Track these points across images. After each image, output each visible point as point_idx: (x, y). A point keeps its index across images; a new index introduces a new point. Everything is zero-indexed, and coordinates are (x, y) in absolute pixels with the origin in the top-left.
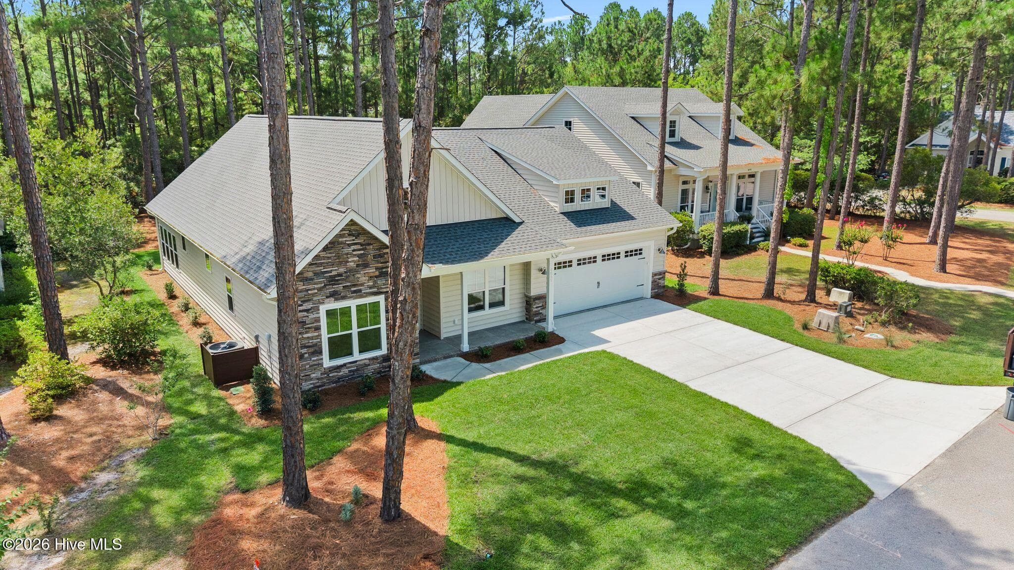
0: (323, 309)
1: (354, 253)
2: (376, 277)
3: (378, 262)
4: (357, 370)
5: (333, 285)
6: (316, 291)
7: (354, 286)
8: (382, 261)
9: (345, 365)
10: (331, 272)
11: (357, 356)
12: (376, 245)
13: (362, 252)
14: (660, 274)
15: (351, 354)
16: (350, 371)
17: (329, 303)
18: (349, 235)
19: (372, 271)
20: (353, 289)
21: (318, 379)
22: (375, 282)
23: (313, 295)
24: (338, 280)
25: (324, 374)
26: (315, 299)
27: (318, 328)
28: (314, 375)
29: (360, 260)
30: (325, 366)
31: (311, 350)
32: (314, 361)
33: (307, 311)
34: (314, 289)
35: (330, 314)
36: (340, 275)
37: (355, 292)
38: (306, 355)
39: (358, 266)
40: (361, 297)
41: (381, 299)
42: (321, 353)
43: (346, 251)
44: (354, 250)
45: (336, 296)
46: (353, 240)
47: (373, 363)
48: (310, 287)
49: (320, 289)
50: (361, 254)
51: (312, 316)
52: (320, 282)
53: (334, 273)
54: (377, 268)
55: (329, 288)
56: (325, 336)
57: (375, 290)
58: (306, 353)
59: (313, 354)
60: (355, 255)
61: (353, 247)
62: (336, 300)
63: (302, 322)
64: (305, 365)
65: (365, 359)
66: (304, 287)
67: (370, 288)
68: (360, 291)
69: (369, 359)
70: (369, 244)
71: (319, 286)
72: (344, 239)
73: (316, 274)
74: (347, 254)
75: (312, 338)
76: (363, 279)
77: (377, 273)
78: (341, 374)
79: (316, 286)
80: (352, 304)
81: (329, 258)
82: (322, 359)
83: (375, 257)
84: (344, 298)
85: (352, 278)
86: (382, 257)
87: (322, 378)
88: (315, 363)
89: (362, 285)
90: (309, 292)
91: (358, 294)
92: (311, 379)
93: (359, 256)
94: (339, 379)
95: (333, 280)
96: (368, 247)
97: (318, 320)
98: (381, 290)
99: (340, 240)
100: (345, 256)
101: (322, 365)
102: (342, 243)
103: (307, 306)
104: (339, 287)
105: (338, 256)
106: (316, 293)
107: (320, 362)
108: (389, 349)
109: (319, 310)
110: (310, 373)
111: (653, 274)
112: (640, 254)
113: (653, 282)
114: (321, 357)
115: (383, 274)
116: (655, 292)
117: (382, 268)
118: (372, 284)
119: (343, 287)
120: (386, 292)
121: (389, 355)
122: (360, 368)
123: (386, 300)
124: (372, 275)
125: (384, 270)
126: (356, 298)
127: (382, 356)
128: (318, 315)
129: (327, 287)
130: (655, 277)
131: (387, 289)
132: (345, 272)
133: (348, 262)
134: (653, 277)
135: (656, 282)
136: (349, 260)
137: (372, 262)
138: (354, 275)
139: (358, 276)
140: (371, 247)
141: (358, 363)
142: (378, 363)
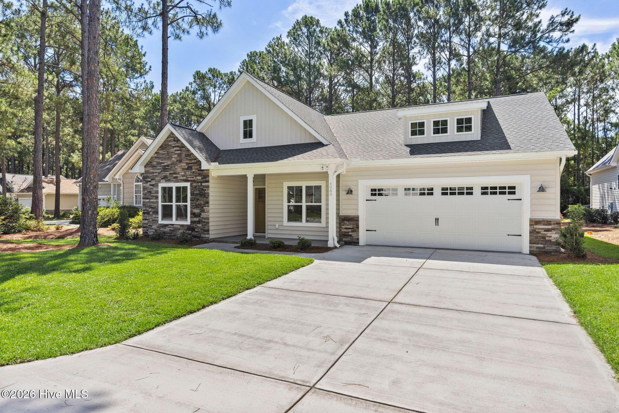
0: (160, 186)
1: (175, 152)
2: (186, 169)
3: (187, 159)
5: (166, 171)
6: (157, 174)
7: (175, 173)
8: (189, 159)
9: (168, 225)
10: (164, 163)
11: (174, 221)
13: (179, 152)
14: (547, 222)
16: (170, 230)
17: (162, 182)
18: (174, 141)
19: (184, 165)
20: (174, 176)
21: (155, 230)
22: (185, 172)
24: (167, 169)
25: (159, 228)
26: (157, 179)
27: (157, 198)
28: (154, 227)
29: (178, 157)
31: (153, 210)
32: (154, 217)
33: (153, 185)
34: (156, 173)
35: (164, 189)
36: (168, 166)
37: (175, 178)
38: (151, 213)
39: (177, 161)
40: (178, 181)
41: (188, 185)
42: (157, 213)
43: (171, 150)
44: (176, 151)
45: (166, 178)
46: (174, 144)
47: (182, 229)
48: (155, 171)
49: (159, 173)
50: (179, 153)
51: (155, 189)
52: (159, 169)
53: (165, 164)
54: (187, 164)
55: (163, 173)
56: (160, 204)
57: (185, 178)
58: (151, 211)
59: (154, 213)
60: (176, 154)
61: (175, 149)
62: (166, 181)
65: (178, 225)
66: (152, 171)
67: (183, 176)
68: (177, 177)
69: (180, 225)
71: (159, 171)
72: (171, 143)
73: (159, 163)
74: (172, 152)
75: (154, 203)
76: (179, 170)
77: (186, 167)
78: (166, 230)
79: (157, 171)
80: (174, 185)
81: (163, 154)
82: (158, 217)
83: (185, 156)
84: (169, 181)
85: (173, 168)
86: (188, 156)
87: (157, 230)
88: (155, 219)
89: (179, 173)
91: (176, 180)
92: (152, 229)
93: (178, 155)
94: (165, 233)
95: (165, 169)
96: (180, 149)
97: (157, 192)
98: (188, 179)
99: (169, 143)
100: (171, 154)
101: (158, 221)
102: (170, 145)
103: (153, 182)
104: (167, 173)
105: (168, 153)
106: (157, 175)
107: (157, 219)
108: (192, 222)
109: (158, 186)
110: (152, 224)
111: (531, 220)
112: (510, 193)
113: (532, 232)
114: (157, 216)
115: (190, 168)
116: (537, 248)
117: (189, 164)
118: (183, 174)
119: (170, 173)
120: (191, 181)
121: (191, 226)
122: (175, 229)
123: (191, 186)
124: (183, 167)
125: (190, 165)
126: (175, 182)
127: (187, 225)
128: (157, 189)
129: (162, 172)
130: (535, 226)
131: (192, 179)
132: (171, 164)
133: (172, 158)
134: (531, 225)
135: (539, 233)
136: (173, 156)
137: (184, 159)
138: (175, 166)
139: (177, 167)
140: (183, 149)
141: (174, 226)
142: (185, 229)
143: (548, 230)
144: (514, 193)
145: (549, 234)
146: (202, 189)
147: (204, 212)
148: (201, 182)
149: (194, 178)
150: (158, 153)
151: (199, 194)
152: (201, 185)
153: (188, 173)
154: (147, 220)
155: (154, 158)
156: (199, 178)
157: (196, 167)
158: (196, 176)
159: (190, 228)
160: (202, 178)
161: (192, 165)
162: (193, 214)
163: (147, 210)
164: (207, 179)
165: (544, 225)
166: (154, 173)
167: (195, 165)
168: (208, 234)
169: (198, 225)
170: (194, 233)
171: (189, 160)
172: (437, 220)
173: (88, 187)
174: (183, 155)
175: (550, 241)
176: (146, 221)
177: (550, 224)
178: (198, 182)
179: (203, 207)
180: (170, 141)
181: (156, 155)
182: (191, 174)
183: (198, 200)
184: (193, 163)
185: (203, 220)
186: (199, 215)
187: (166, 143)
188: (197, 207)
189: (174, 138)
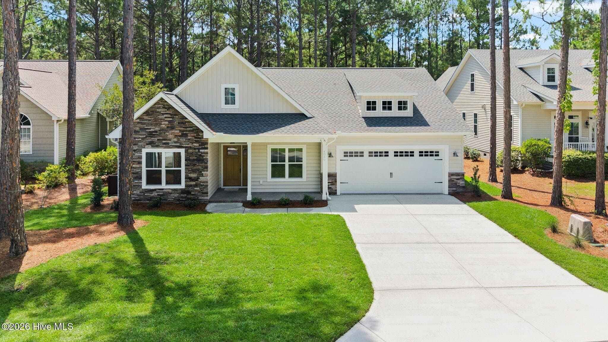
0: (144, 151)
1: (166, 119)
2: (180, 136)
3: (181, 127)
4: (162, 195)
5: (152, 137)
6: (140, 139)
7: (165, 140)
8: (185, 126)
9: (155, 190)
10: (150, 129)
11: (164, 186)
12: (180, 116)
13: (171, 119)
14: (458, 174)
15: (160, 183)
16: (158, 195)
17: (147, 148)
18: (163, 108)
19: (177, 132)
20: (164, 142)
21: (138, 195)
22: (178, 139)
23: (139, 141)
24: (154, 135)
25: (143, 193)
26: (140, 144)
27: (140, 163)
28: (135, 192)
29: (169, 124)
30: (143, 188)
31: (135, 176)
32: (136, 183)
33: (134, 151)
34: (139, 138)
35: (148, 155)
36: (156, 132)
37: (164, 144)
39: (168, 127)
40: (169, 147)
41: (182, 151)
42: (140, 178)
43: (160, 117)
44: (166, 118)
45: (152, 144)
46: (166, 111)
47: (174, 193)
48: (137, 136)
49: (143, 139)
50: (171, 121)
51: (136, 154)
52: (143, 135)
53: (152, 130)
54: (180, 131)
55: (149, 139)
56: (144, 169)
57: (178, 144)
59: (136, 178)
60: (166, 121)
61: (165, 116)
62: (153, 147)
65: (169, 189)
67: (175, 142)
68: (168, 143)
69: (172, 189)
70: (175, 115)
71: (142, 136)
72: (160, 110)
73: (142, 129)
74: (161, 119)
75: (136, 168)
76: (170, 136)
77: (180, 134)
78: (153, 195)
79: (140, 136)
80: (163, 151)
81: (149, 120)
82: (141, 183)
83: (179, 123)
84: (158, 146)
85: (163, 135)
86: (183, 124)
87: (140, 195)
88: (137, 184)
89: (170, 140)
90: (136, 139)
91: (167, 145)
92: (134, 194)
93: (169, 122)
94: (151, 198)
95: (151, 134)
96: (174, 117)
97: (140, 157)
98: (182, 145)
99: (158, 110)
100: (160, 120)
101: (141, 186)
102: (158, 112)
103: (134, 148)
104: (155, 139)
105: (156, 120)
106: (140, 141)
107: (140, 184)
108: (186, 186)
109: (141, 151)
110: (133, 190)
111: (449, 174)
112: (436, 155)
113: (450, 181)
114: (141, 181)
115: (184, 135)
116: (453, 190)
117: (183, 131)
118: (176, 140)
119: (158, 139)
121: (186, 189)
122: (165, 194)
123: (185, 152)
124: (177, 134)
125: (185, 132)
126: (165, 148)
127: (181, 189)
128: (140, 155)
130: (451, 177)
131: (187, 146)
132: (160, 130)
133: (161, 124)
134: (449, 176)
135: (453, 181)
136: (162, 123)
137: (177, 126)
138: (165, 133)
139: (168, 134)
140: (177, 117)
141: (164, 191)
142: (178, 193)
143: (458, 179)
144: (438, 155)
145: (458, 181)
146: (200, 155)
147: (203, 176)
148: (199, 149)
149: (190, 145)
150: (142, 118)
151: (197, 160)
152: (199, 151)
153: (182, 140)
155: (136, 124)
156: (196, 145)
157: (192, 135)
158: (192, 143)
159: (183, 191)
160: (199, 145)
161: (187, 132)
162: (188, 178)
164: (206, 146)
165: (456, 176)
167: (191, 132)
168: (207, 196)
169: (195, 188)
170: (189, 196)
171: (184, 128)
172: (391, 174)
173: (127, 168)
174: (176, 123)
175: (459, 186)
177: (459, 176)
178: (195, 149)
179: (201, 172)
180: (159, 108)
182: (186, 141)
183: (195, 165)
184: (189, 131)
185: (201, 184)
186: (197, 179)
187: (153, 109)
188: (194, 171)
189: (164, 105)
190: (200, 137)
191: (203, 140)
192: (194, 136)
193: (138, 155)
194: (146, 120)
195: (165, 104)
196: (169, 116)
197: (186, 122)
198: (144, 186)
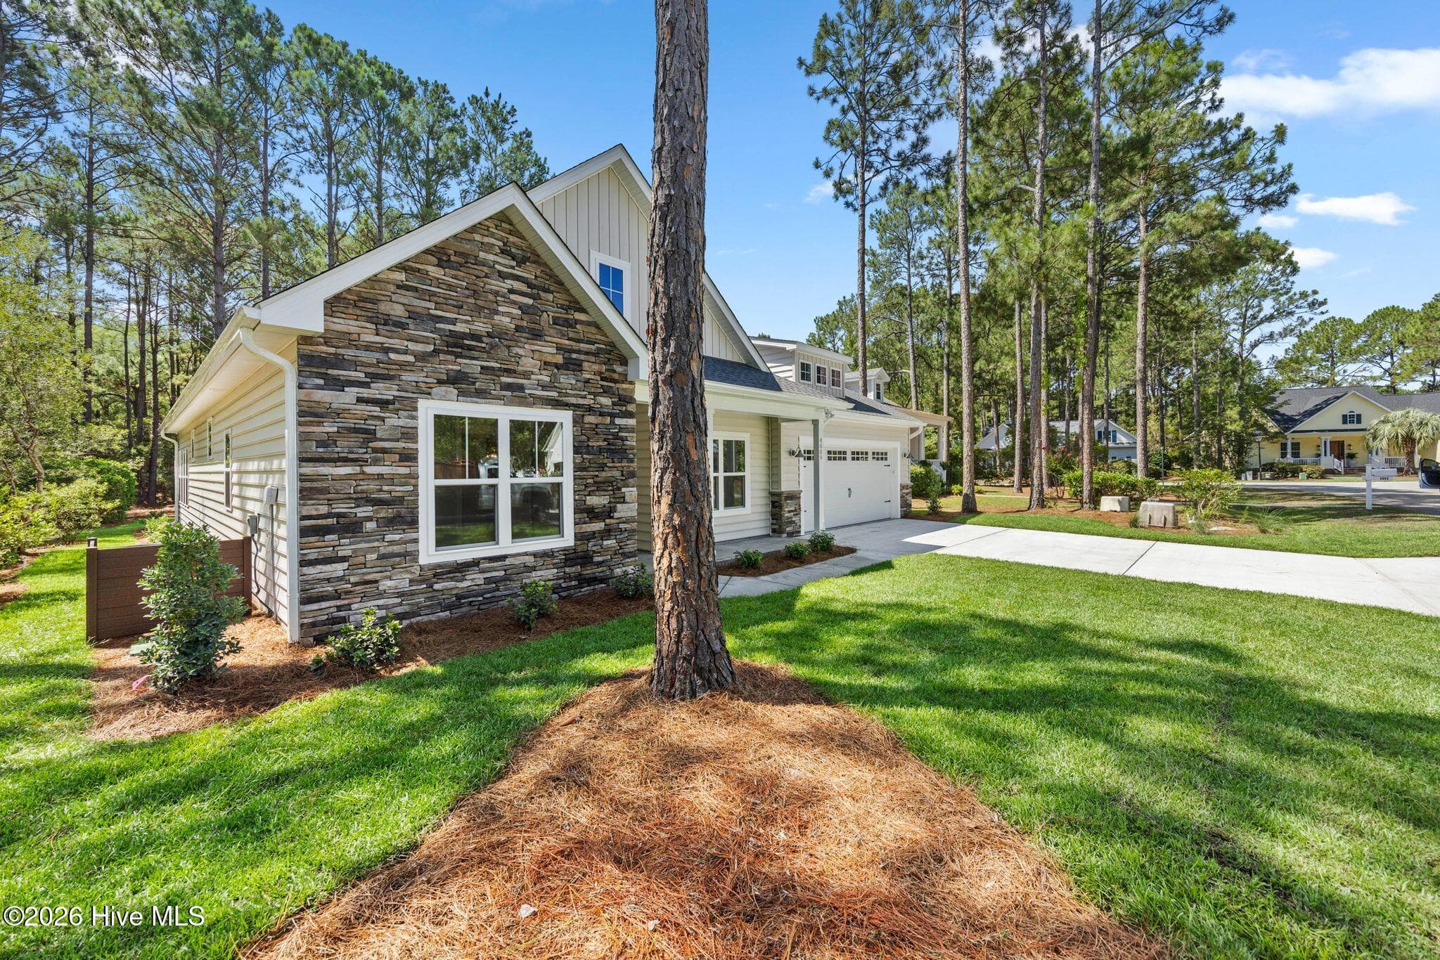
0: (428, 410)
1: (513, 297)
2: (557, 366)
3: (563, 335)
4: (506, 578)
5: (458, 356)
6: (411, 359)
7: (509, 372)
8: (571, 335)
9: (475, 563)
11: (506, 544)
12: (561, 298)
13: (530, 302)
15: (492, 537)
16: (488, 581)
17: (441, 398)
18: (503, 251)
19: (548, 350)
20: (503, 380)
21: (401, 595)
22: (553, 376)
23: (403, 366)
24: (470, 348)
25: (422, 582)
26: (407, 376)
27: (409, 457)
28: (389, 583)
29: (525, 316)
30: (424, 560)
31: (385, 512)
32: (392, 543)
33: (383, 404)
34: (406, 352)
35: (445, 426)
36: (475, 337)
37: (508, 387)
38: (370, 526)
39: (518, 329)
40: (524, 402)
41: (564, 417)
42: (413, 523)
43: (495, 284)
44: (511, 291)
45: (459, 383)
46: (513, 268)
47: (543, 566)
48: (396, 343)
49: (422, 357)
50: (527, 305)
51: (394, 421)
52: (425, 341)
53: (460, 328)
54: (560, 348)
55: (447, 362)
56: (427, 484)
57: (555, 394)
58: (369, 519)
59: (391, 523)
60: (514, 303)
61: (510, 283)
62: (462, 393)
63: (366, 431)
64: (365, 552)
65: (526, 554)
66: (378, 339)
67: (544, 386)
68: (521, 388)
69: (535, 555)
70: (547, 291)
71: (419, 348)
72: (491, 257)
73: (413, 315)
74: (497, 293)
75: (391, 480)
76: (528, 363)
77: (559, 359)
78: (468, 583)
79: (410, 346)
80: (504, 414)
81: (451, 287)
82: (416, 541)
83: (556, 321)
84: (481, 394)
85: (503, 353)
86: (571, 326)
87: (412, 593)
88: (396, 549)
89: (526, 375)
90: (392, 356)
91: (517, 394)
92: (381, 595)
93: (523, 308)
94: (459, 597)
95: (457, 344)
96: (542, 295)
97: (410, 435)
98: (566, 399)
99: (482, 255)
100: (491, 297)
101: (414, 556)
102: (484, 263)
103: (383, 391)
104: (472, 366)
105: (475, 291)
106: (409, 363)
107: (410, 547)
108: (579, 537)
109: (416, 409)
110: (377, 576)
111: (901, 486)
112: (886, 458)
114: (414, 536)
115: (572, 365)
117: (571, 351)
118: (548, 379)
119: (482, 367)
120: (576, 407)
121: (579, 549)
122: (511, 571)
123: (575, 422)
124: (549, 359)
125: (574, 356)
126: (510, 403)
127: (565, 549)
128: (411, 423)
129: (442, 357)
131: (581, 401)
132: (489, 335)
133: (497, 312)
136: (501, 309)
137: (552, 331)
138: (508, 347)
139: (521, 351)
140: (550, 297)
141: (508, 562)
142: (555, 566)
146: (616, 436)
147: (624, 502)
148: (613, 416)
149: (588, 401)
150: (418, 270)
151: (607, 450)
152: (612, 423)
153: (566, 380)
154: (343, 559)
155: (392, 288)
156: (606, 401)
157: (596, 367)
158: (595, 394)
159: (572, 557)
160: (614, 404)
161: (582, 357)
162: (585, 512)
163: (339, 515)
164: (629, 408)
166: (387, 350)
167: (593, 359)
169: (605, 543)
170: (589, 571)
171: (569, 339)
172: (850, 490)
174: (546, 318)
176: (338, 569)
178: (602, 414)
179: (619, 489)
180: (487, 248)
181: (400, 276)
182: (579, 384)
183: (602, 467)
184: (587, 353)
185: (622, 526)
186: (609, 512)
187: (467, 247)
188: (600, 487)
189: (505, 244)
190: (616, 376)
191: (624, 389)
192: (600, 373)
193: (401, 422)
194: (438, 281)
195: (512, 239)
196: (523, 287)
197: (577, 322)
198: (429, 553)
